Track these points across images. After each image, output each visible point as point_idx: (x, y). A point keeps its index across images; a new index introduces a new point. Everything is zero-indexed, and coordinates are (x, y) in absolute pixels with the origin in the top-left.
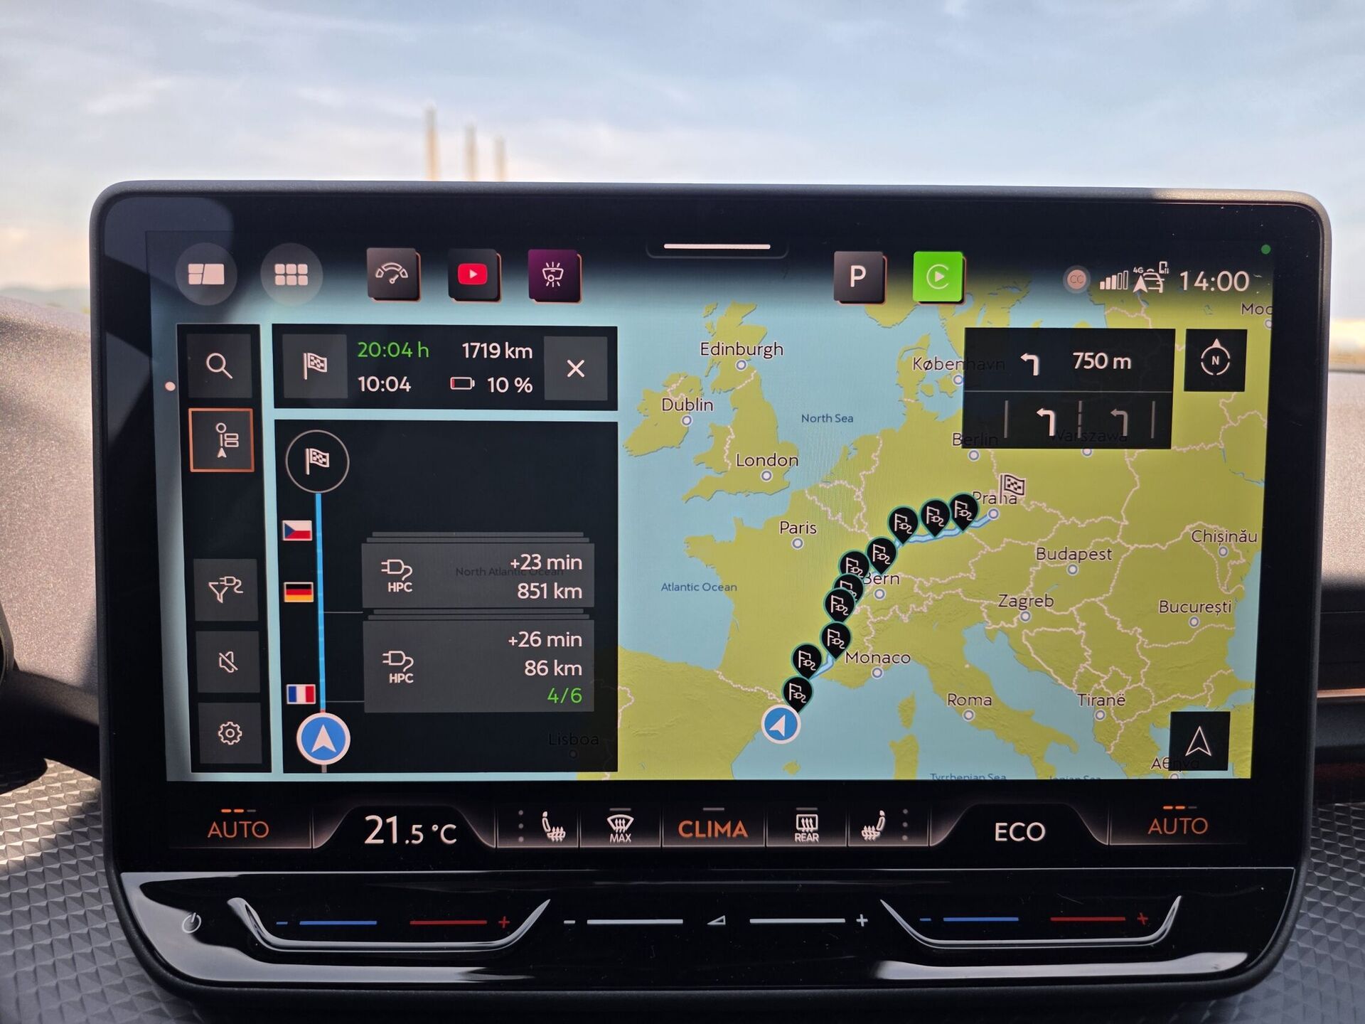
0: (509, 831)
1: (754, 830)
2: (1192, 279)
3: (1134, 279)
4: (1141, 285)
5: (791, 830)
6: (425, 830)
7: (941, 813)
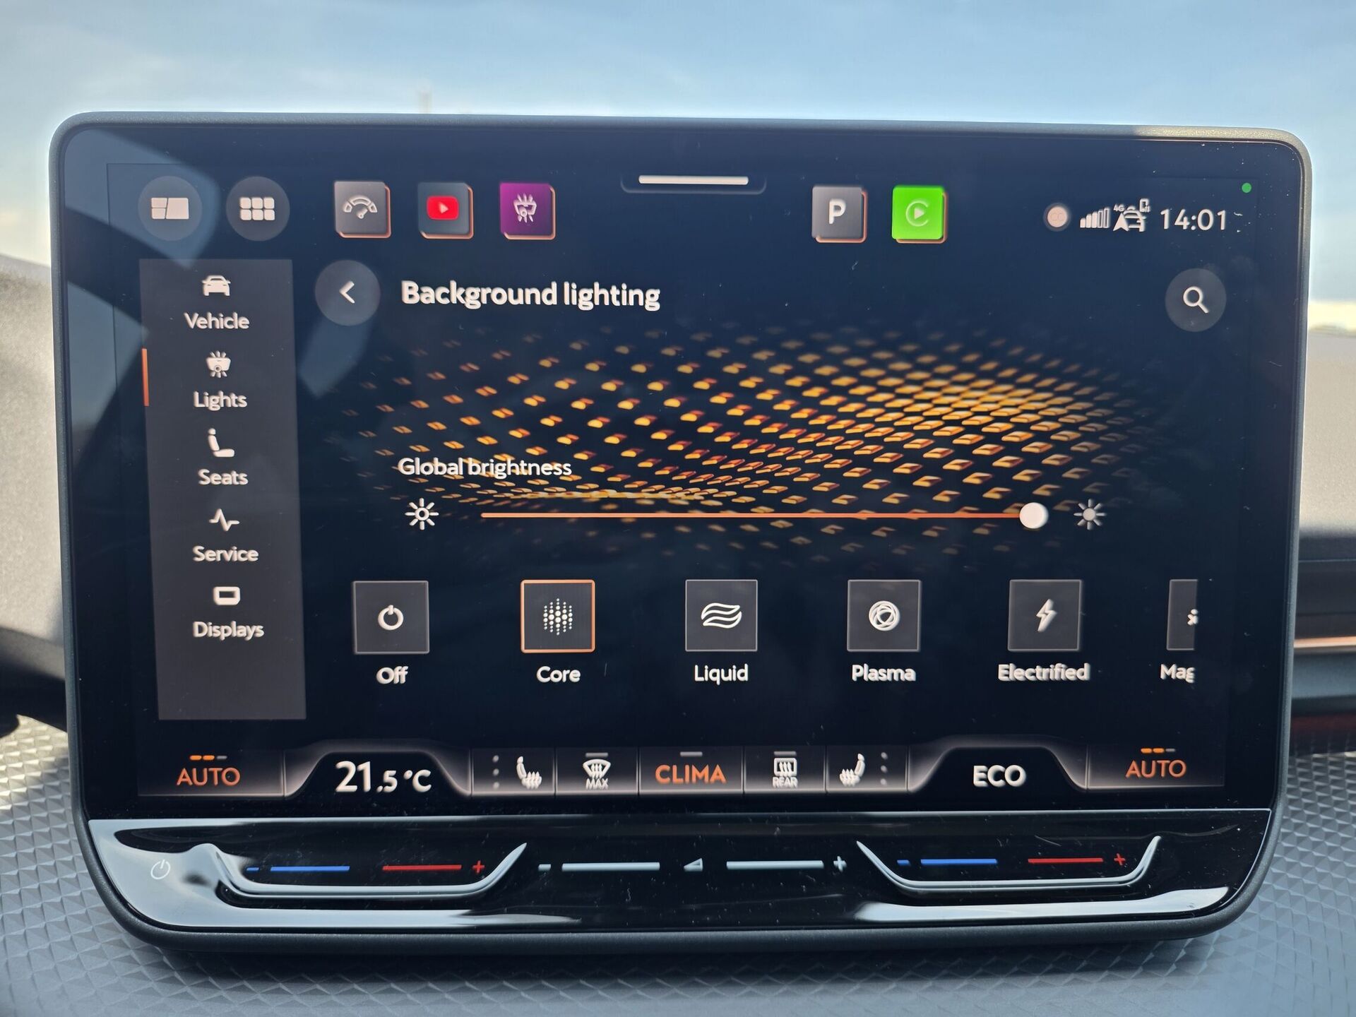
0: (483, 774)
1: (731, 774)
2: (1173, 218)
3: (1115, 216)
4: (1121, 223)
5: (767, 771)
6: (399, 776)
7: (919, 757)
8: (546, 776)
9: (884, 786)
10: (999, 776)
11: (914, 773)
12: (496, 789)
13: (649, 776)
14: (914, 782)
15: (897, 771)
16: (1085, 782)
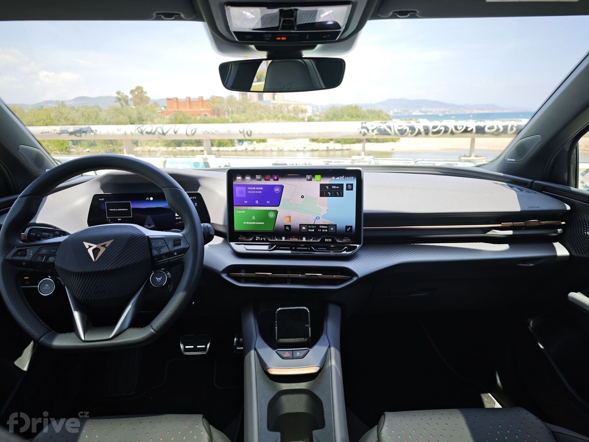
0: (271, 239)
1: (298, 239)
2: (347, 178)
3: (340, 178)
4: (341, 179)
5: (302, 239)
6: (262, 238)
7: (319, 238)
8: (278, 239)
9: (315, 241)
10: (328, 240)
11: (319, 240)
12: (273, 240)
13: (289, 239)
14: (319, 241)
15: (317, 239)
16: (338, 241)
